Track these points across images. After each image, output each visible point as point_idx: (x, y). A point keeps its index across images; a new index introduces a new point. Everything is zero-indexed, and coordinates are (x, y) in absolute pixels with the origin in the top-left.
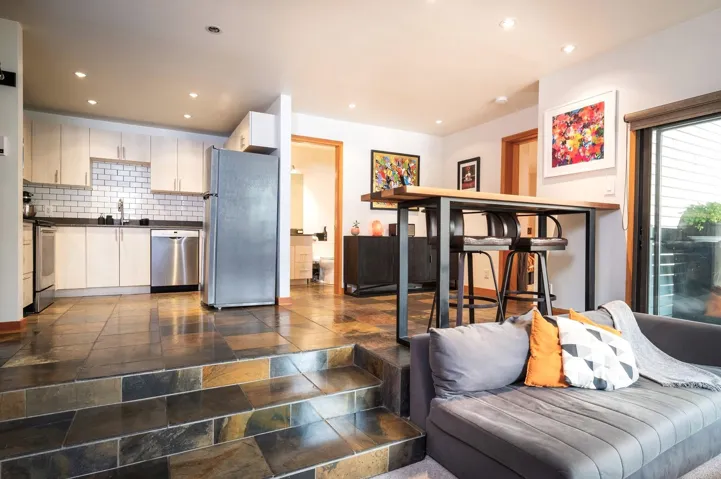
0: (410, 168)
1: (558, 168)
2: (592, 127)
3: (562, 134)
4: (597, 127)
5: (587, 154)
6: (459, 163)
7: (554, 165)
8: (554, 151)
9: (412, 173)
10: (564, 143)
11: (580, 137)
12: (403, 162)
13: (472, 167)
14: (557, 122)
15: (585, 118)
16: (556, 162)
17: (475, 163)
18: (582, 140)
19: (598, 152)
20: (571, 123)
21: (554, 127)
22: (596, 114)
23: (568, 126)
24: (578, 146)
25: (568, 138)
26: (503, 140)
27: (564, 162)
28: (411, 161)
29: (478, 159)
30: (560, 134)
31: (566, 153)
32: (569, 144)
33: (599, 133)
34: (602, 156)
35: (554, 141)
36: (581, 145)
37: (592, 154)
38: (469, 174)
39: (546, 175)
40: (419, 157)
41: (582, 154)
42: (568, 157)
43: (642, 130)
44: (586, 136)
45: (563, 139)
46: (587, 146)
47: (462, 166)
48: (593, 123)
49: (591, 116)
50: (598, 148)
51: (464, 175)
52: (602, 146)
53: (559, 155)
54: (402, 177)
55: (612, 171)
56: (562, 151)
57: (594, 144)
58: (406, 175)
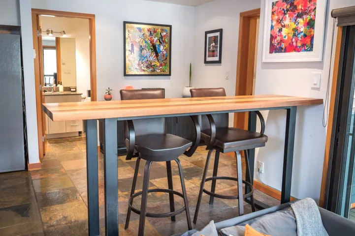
0: (162, 37)
1: (274, 54)
2: (304, 17)
3: (279, 21)
4: (309, 17)
5: (299, 44)
6: (207, 33)
7: (271, 52)
8: (272, 38)
9: (164, 41)
10: (280, 30)
11: (294, 26)
12: (155, 32)
13: (216, 37)
14: (276, 8)
15: (300, 7)
16: (273, 49)
17: (218, 34)
18: (295, 30)
19: (308, 44)
20: (287, 10)
21: (273, 13)
22: (309, 5)
23: (285, 14)
24: (291, 35)
25: (284, 26)
26: (241, 14)
27: (280, 50)
28: (162, 30)
29: (221, 31)
30: (277, 21)
31: (282, 41)
32: (285, 31)
33: (311, 24)
34: (311, 49)
35: (272, 27)
36: (294, 35)
37: (304, 45)
38: (214, 44)
39: (264, 60)
40: (170, 26)
41: (294, 44)
42: (283, 45)
43: (348, 27)
44: (300, 26)
45: (280, 26)
46: (300, 36)
47: (209, 35)
48: (306, 14)
49: (305, 6)
50: (308, 40)
51: (209, 45)
52: (312, 38)
53: (275, 42)
54: (154, 46)
55: (319, 65)
56: (279, 38)
57: (305, 36)
58: (158, 43)
